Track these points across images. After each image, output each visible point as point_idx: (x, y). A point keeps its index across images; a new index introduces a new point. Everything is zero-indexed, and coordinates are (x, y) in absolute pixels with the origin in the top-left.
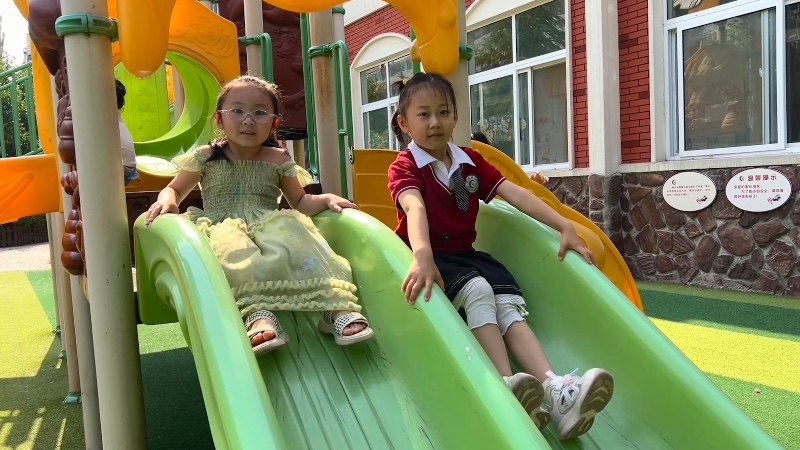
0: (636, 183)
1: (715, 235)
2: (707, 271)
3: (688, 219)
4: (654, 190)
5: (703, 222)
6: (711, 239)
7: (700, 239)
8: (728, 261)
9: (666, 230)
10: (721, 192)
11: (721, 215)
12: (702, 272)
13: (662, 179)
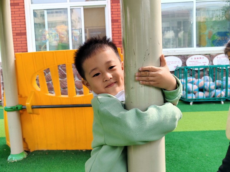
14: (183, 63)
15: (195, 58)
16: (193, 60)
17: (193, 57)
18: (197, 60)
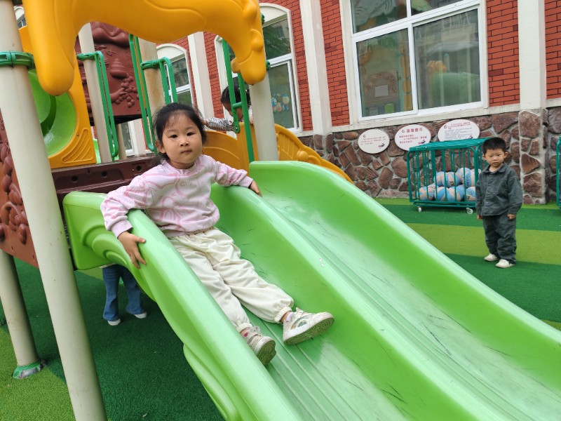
0: (341, 138)
1: (390, 167)
2: (386, 188)
3: (374, 158)
4: (353, 142)
5: (383, 159)
6: (388, 169)
7: (382, 169)
8: (398, 181)
9: (361, 166)
10: (392, 140)
11: (393, 154)
12: (384, 190)
13: (357, 134)
14: (391, 140)
15: (408, 131)
16: (406, 134)
17: (405, 128)
18: (411, 133)
